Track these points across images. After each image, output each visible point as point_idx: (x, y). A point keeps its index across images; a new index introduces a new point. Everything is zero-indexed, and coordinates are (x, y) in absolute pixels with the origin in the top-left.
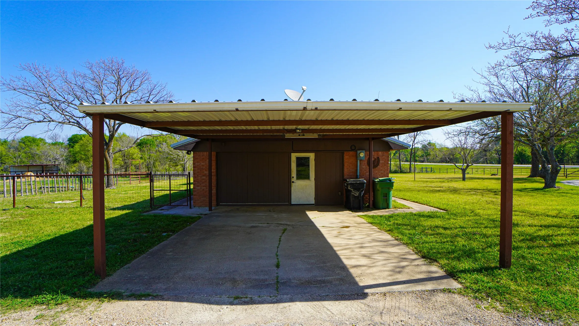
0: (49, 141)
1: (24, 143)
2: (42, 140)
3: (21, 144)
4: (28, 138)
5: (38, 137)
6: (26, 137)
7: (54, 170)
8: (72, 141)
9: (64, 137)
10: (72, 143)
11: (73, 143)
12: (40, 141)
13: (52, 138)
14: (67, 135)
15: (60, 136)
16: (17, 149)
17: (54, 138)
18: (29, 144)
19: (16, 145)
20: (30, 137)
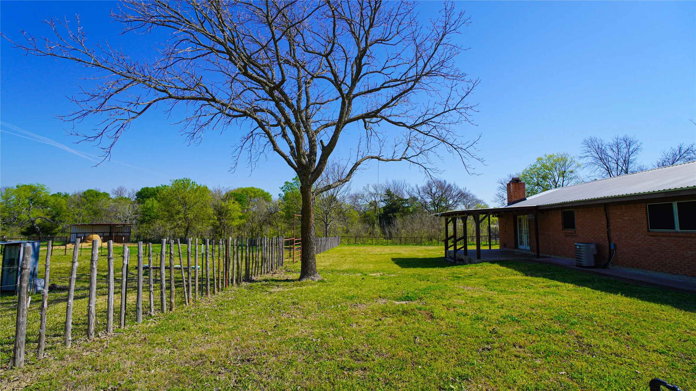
0: (113, 196)
1: (85, 198)
2: (106, 195)
3: (83, 199)
4: (91, 192)
5: (102, 191)
6: (89, 191)
7: (125, 231)
8: (141, 195)
9: (131, 191)
10: (141, 198)
11: (143, 198)
12: (104, 196)
13: (117, 192)
14: (134, 190)
15: (125, 191)
16: (78, 205)
17: (119, 192)
18: (91, 198)
19: (77, 201)
20: (93, 190)
